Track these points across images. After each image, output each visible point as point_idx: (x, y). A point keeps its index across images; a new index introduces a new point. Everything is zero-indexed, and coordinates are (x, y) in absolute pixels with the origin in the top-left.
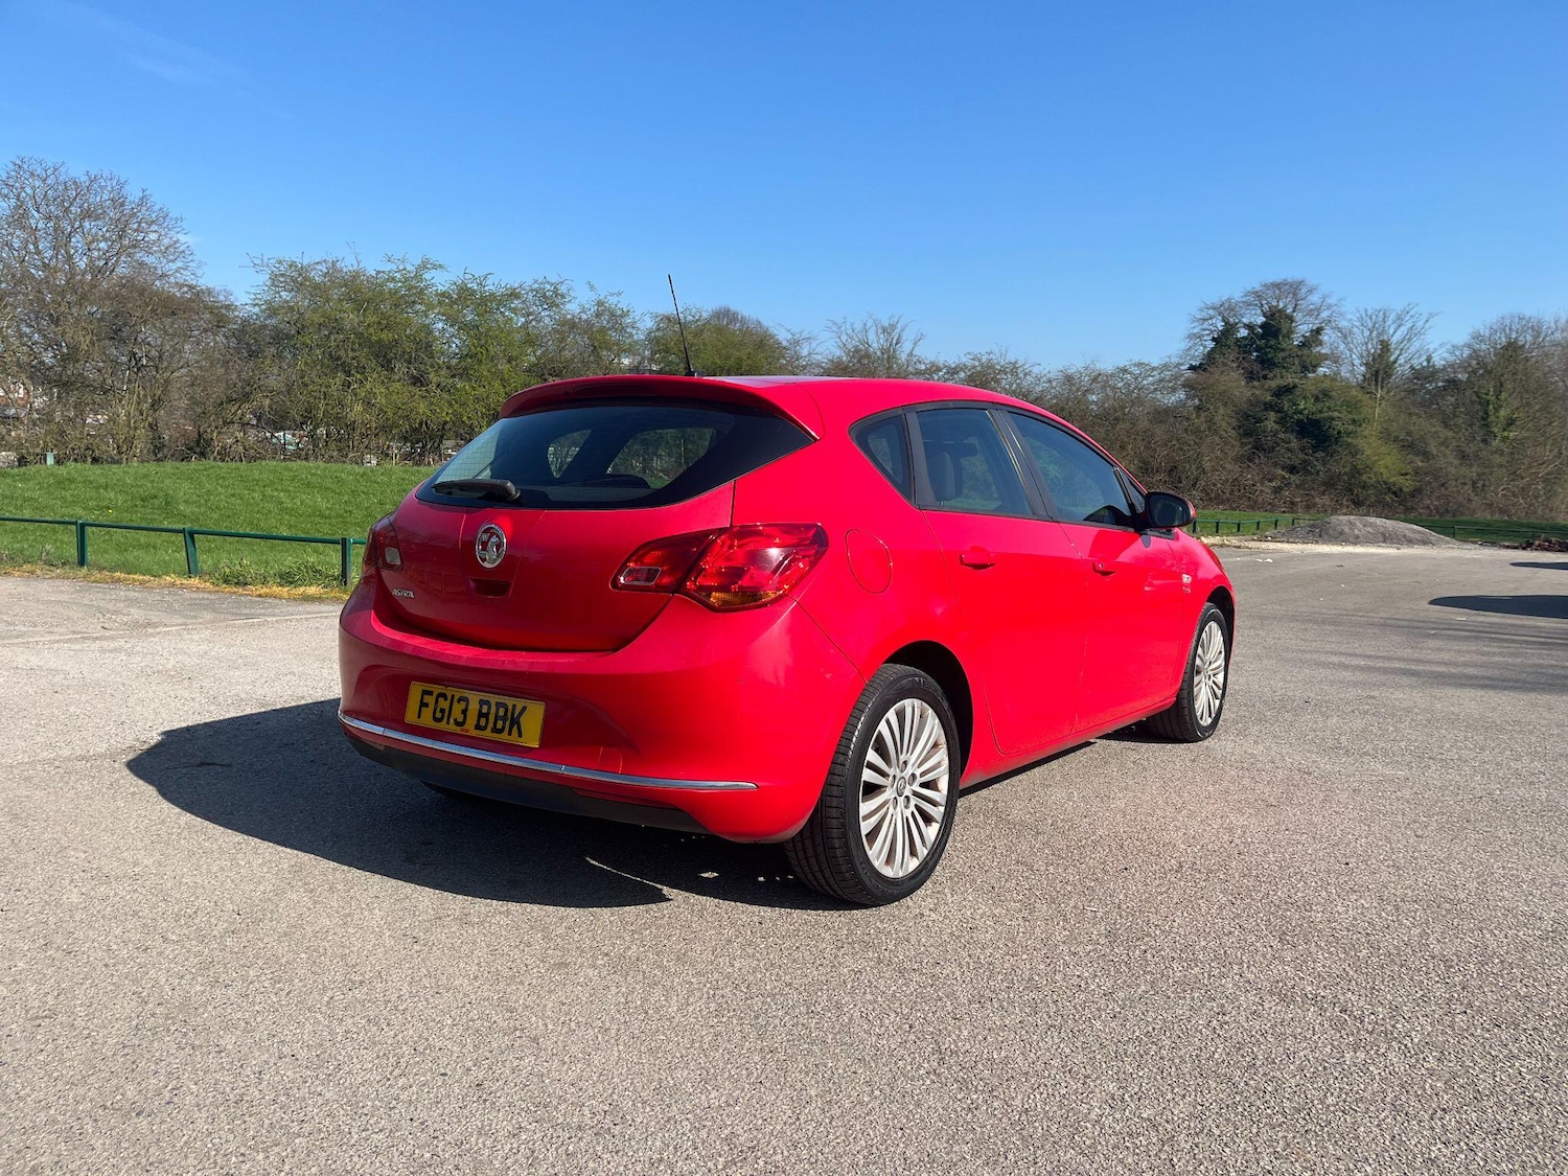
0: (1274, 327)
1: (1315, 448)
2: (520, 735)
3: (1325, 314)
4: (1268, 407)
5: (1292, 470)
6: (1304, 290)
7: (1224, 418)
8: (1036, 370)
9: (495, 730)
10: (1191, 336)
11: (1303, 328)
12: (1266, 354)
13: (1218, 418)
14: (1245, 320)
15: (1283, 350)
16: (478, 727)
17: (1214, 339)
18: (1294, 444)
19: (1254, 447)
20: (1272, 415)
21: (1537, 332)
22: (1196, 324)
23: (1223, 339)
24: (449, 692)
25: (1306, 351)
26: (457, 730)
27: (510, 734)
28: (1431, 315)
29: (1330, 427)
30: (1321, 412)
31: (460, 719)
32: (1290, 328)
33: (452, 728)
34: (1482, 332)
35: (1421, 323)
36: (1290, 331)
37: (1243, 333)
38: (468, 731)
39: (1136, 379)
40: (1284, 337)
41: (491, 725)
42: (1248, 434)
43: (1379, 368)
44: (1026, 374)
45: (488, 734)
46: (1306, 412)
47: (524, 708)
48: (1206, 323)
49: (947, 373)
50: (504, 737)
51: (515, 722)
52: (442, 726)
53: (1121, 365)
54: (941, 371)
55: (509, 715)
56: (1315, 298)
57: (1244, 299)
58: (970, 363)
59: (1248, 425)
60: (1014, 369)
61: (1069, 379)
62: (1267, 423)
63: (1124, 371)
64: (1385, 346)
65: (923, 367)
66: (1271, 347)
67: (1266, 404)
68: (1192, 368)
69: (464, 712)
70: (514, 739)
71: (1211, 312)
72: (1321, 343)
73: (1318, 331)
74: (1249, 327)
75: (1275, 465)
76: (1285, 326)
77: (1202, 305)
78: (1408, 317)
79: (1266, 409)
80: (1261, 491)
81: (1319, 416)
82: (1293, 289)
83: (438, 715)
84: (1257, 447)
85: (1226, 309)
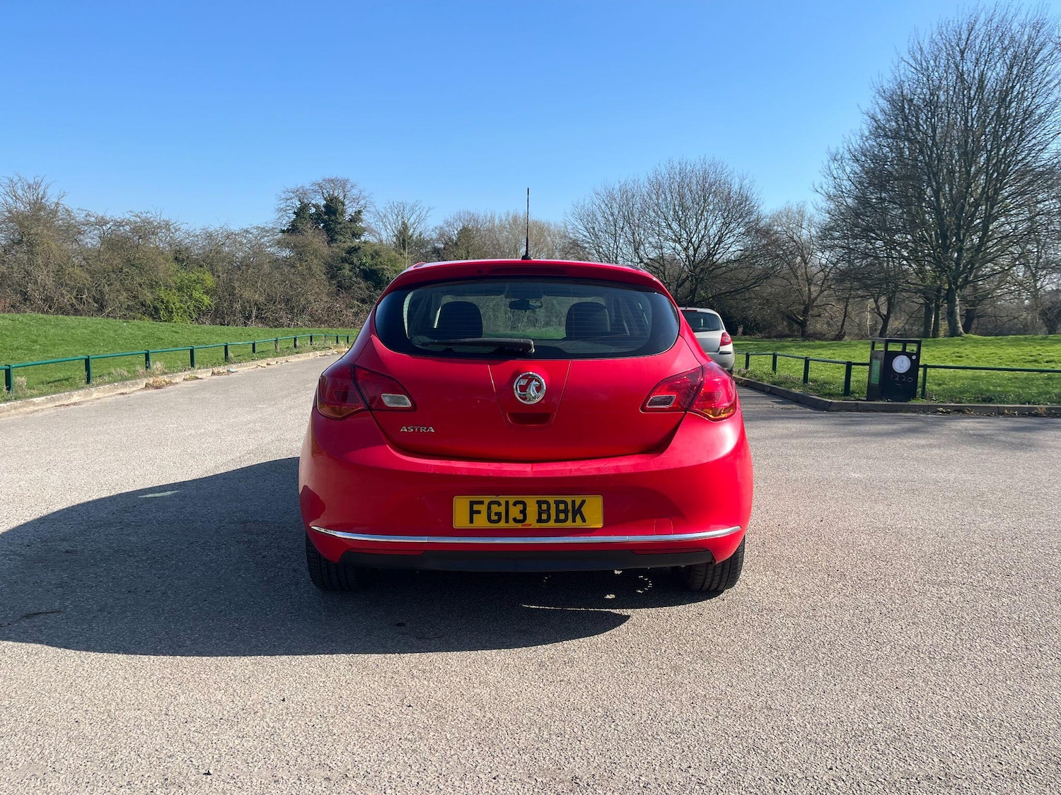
0: (332, 208)
1: (376, 288)
2: (584, 520)
3: (362, 202)
4: (344, 260)
5: (363, 301)
6: (349, 186)
7: (318, 268)
8: (184, 227)
9: (557, 520)
10: (280, 210)
11: (350, 211)
12: (330, 225)
13: (314, 267)
14: (314, 202)
15: (340, 223)
16: (540, 520)
17: (295, 213)
18: (363, 285)
19: (339, 286)
20: (347, 266)
21: (476, 221)
22: (282, 202)
23: (300, 213)
24: (502, 499)
25: (353, 225)
26: (519, 526)
27: (574, 521)
28: (429, 209)
29: (382, 274)
30: (376, 264)
31: (520, 517)
32: (343, 209)
33: (512, 525)
34: (449, 220)
35: (423, 213)
36: (343, 212)
37: (313, 210)
38: (530, 525)
39: (256, 238)
40: (339, 214)
41: (553, 516)
42: (332, 278)
43: (403, 239)
44: (176, 230)
45: (552, 524)
46: (367, 264)
47: (583, 502)
48: (289, 201)
49: (115, 225)
50: (569, 524)
51: (577, 512)
52: (502, 524)
53: (245, 228)
54: (108, 223)
55: (570, 507)
56: (355, 191)
57: (311, 188)
58: (133, 219)
59: (332, 272)
60: (167, 225)
61: (210, 236)
62: (344, 271)
63: (247, 231)
64: (405, 225)
65: (93, 219)
66: (332, 221)
67: (342, 258)
68: (283, 231)
69: (523, 512)
70: (579, 523)
71: (291, 194)
72: (361, 221)
73: (360, 212)
74: (316, 206)
75: (353, 298)
76: (340, 207)
77: (285, 189)
78: (417, 208)
79: (343, 262)
80: (347, 315)
81: (375, 268)
82: (343, 184)
83: (494, 517)
84: (340, 286)
85: (301, 194)
